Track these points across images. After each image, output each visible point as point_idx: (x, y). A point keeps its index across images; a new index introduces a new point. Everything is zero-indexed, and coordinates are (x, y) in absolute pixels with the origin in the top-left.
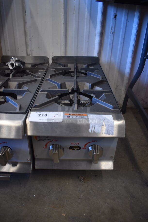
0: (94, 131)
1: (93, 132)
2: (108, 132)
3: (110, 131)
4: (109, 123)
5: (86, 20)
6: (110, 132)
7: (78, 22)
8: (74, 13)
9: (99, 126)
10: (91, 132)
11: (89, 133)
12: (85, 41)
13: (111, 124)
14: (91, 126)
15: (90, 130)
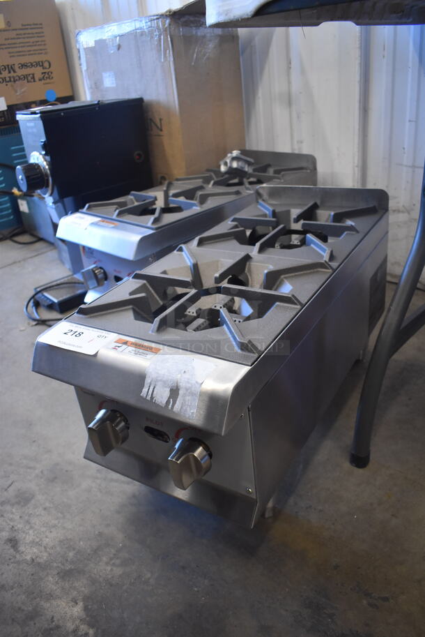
0: (152, 398)
1: (149, 398)
2: (182, 407)
3: (188, 405)
4: (190, 385)
5: (410, 70)
6: (188, 409)
7: (393, 76)
8: (384, 57)
9: (166, 387)
10: (145, 396)
11: (142, 397)
12: (410, 121)
13: (193, 389)
14: (148, 381)
15: (145, 390)
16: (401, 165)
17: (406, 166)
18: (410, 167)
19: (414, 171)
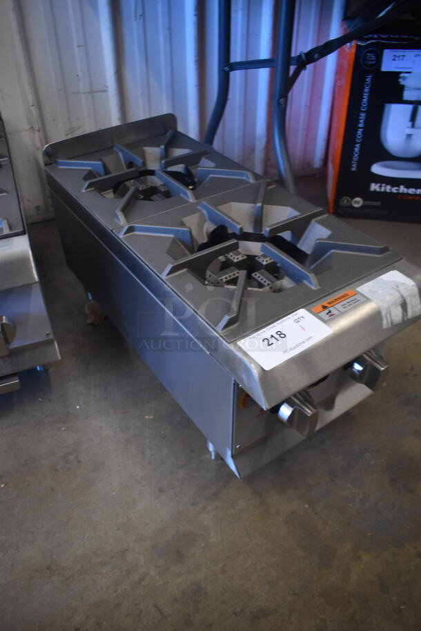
0: (392, 323)
1: (390, 325)
2: (412, 311)
3: (415, 306)
4: (410, 291)
6: (416, 309)
9: (397, 307)
10: (387, 326)
11: (385, 329)
13: (414, 292)
14: (383, 313)
15: (385, 322)
16: (78, 93)
17: (84, 93)
18: (88, 93)
19: (93, 97)
